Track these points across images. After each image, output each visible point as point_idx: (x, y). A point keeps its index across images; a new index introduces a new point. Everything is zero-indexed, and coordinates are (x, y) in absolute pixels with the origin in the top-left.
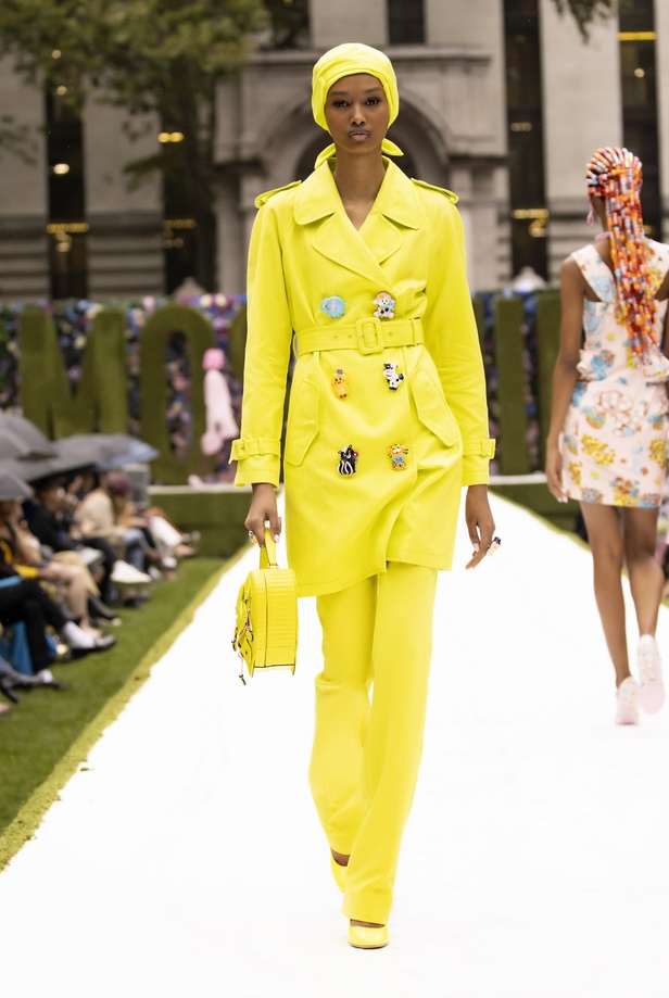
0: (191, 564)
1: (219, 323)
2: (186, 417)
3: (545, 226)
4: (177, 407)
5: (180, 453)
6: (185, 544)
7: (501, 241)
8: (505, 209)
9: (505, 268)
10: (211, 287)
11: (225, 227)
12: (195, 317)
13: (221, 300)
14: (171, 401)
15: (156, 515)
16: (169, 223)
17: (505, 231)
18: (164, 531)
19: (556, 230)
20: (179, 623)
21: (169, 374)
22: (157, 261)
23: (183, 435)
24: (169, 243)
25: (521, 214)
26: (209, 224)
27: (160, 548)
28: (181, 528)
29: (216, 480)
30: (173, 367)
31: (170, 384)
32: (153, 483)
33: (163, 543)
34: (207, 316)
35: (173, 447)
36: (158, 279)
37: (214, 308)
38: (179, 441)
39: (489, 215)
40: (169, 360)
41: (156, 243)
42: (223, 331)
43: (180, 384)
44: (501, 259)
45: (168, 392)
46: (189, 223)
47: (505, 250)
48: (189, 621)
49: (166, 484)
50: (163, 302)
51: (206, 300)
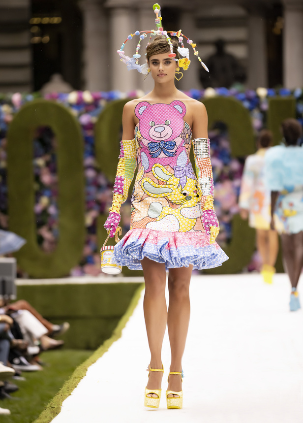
0: (57, 354)
1: (85, 119)
2: (52, 210)
4: (44, 201)
5: (46, 245)
6: (51, 334)
10: (78, 85)
11: (91, 24)
12: (62, 113)
13: (87, 97)
14: (38, 195)
15: (23, 308)
16: (36, 20)
18: (31, 322)
20: (46, 413)
21: (38, 167)
22: (25, 57)
23: (50, 229)
24: (37, 39)
26: (76, 21)
27: (27, 338)
28: (47, 318)
29: (83, 273)
30: (40, 162)
31: (37, 178)
32: (19, 276)
33: (29, 333)
34: (74, 112)
35: (40, 240)
36: (25, 75)
37: (80, 103)
38: (46, 234)
40: (37, 156)
41: (23, 39)
42: (90, 127)
43: (46, 178)
45: (36, 186)
46: (56, 20)
48: (56, 412)
49: (31, 277)
50: (30, 98)
51: (73, 97)
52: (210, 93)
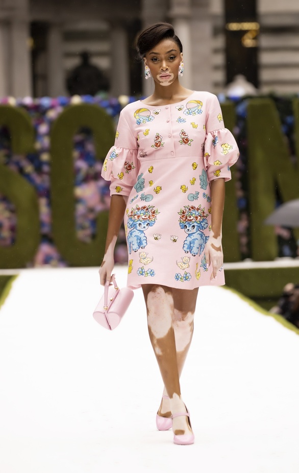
3: (255, 38)
7: (216, 51)
8: (220, 22)
9: (220, 76)
17: (220, 42)
19: (266, 41)
25: (234, 26)
39: (206, 28)
44: (216, 68)
47: (219, 59)
52: (76, 100)
